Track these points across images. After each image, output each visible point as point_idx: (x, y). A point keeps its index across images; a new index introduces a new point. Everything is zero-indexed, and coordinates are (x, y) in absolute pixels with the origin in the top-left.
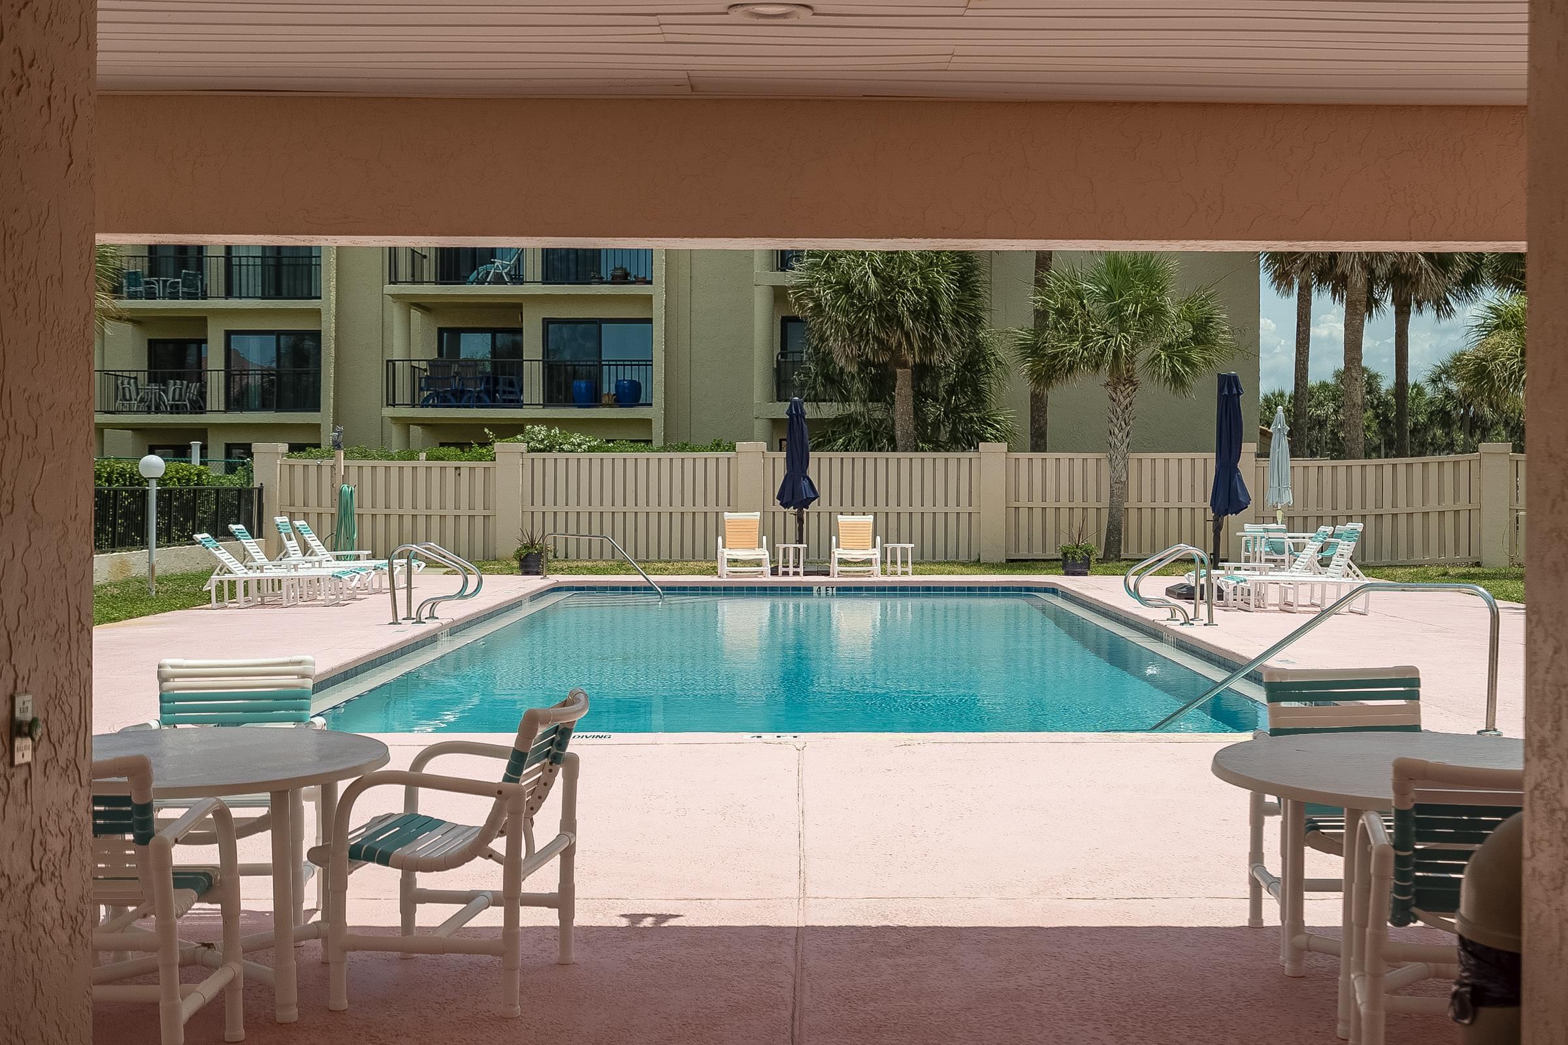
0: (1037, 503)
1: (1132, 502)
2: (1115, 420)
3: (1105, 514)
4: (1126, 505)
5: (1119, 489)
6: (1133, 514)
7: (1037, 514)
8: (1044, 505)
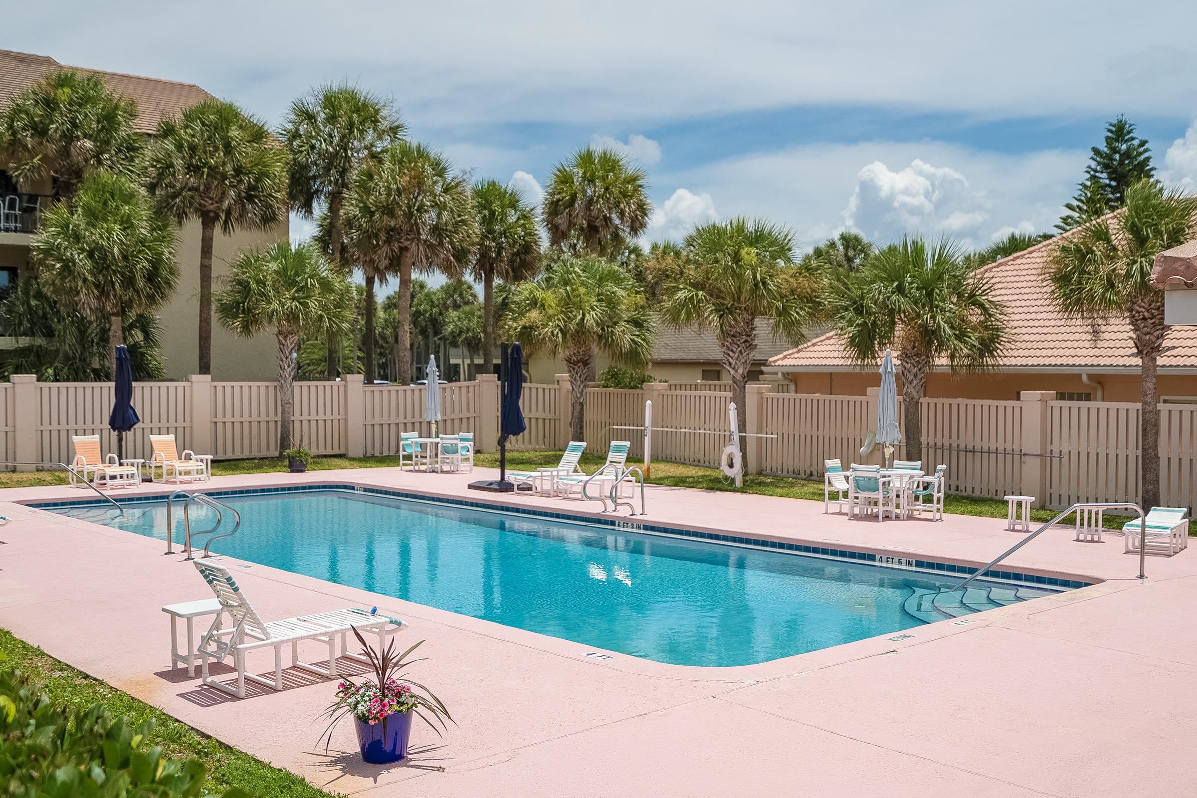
0: (229, 418)
1: (296, 417)
2: (284, 359)
3: (279, 424)
4: (292, 418)
5: (286, 409)
6: (297, 424)
7: (229, 426)
8: (233, 420)
